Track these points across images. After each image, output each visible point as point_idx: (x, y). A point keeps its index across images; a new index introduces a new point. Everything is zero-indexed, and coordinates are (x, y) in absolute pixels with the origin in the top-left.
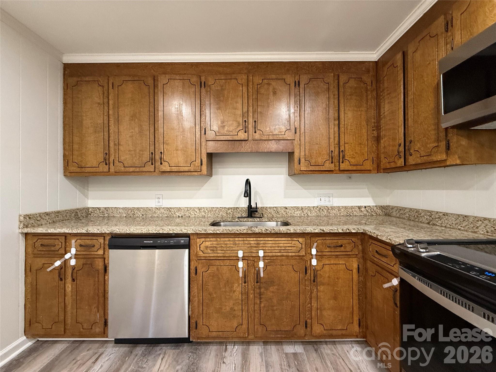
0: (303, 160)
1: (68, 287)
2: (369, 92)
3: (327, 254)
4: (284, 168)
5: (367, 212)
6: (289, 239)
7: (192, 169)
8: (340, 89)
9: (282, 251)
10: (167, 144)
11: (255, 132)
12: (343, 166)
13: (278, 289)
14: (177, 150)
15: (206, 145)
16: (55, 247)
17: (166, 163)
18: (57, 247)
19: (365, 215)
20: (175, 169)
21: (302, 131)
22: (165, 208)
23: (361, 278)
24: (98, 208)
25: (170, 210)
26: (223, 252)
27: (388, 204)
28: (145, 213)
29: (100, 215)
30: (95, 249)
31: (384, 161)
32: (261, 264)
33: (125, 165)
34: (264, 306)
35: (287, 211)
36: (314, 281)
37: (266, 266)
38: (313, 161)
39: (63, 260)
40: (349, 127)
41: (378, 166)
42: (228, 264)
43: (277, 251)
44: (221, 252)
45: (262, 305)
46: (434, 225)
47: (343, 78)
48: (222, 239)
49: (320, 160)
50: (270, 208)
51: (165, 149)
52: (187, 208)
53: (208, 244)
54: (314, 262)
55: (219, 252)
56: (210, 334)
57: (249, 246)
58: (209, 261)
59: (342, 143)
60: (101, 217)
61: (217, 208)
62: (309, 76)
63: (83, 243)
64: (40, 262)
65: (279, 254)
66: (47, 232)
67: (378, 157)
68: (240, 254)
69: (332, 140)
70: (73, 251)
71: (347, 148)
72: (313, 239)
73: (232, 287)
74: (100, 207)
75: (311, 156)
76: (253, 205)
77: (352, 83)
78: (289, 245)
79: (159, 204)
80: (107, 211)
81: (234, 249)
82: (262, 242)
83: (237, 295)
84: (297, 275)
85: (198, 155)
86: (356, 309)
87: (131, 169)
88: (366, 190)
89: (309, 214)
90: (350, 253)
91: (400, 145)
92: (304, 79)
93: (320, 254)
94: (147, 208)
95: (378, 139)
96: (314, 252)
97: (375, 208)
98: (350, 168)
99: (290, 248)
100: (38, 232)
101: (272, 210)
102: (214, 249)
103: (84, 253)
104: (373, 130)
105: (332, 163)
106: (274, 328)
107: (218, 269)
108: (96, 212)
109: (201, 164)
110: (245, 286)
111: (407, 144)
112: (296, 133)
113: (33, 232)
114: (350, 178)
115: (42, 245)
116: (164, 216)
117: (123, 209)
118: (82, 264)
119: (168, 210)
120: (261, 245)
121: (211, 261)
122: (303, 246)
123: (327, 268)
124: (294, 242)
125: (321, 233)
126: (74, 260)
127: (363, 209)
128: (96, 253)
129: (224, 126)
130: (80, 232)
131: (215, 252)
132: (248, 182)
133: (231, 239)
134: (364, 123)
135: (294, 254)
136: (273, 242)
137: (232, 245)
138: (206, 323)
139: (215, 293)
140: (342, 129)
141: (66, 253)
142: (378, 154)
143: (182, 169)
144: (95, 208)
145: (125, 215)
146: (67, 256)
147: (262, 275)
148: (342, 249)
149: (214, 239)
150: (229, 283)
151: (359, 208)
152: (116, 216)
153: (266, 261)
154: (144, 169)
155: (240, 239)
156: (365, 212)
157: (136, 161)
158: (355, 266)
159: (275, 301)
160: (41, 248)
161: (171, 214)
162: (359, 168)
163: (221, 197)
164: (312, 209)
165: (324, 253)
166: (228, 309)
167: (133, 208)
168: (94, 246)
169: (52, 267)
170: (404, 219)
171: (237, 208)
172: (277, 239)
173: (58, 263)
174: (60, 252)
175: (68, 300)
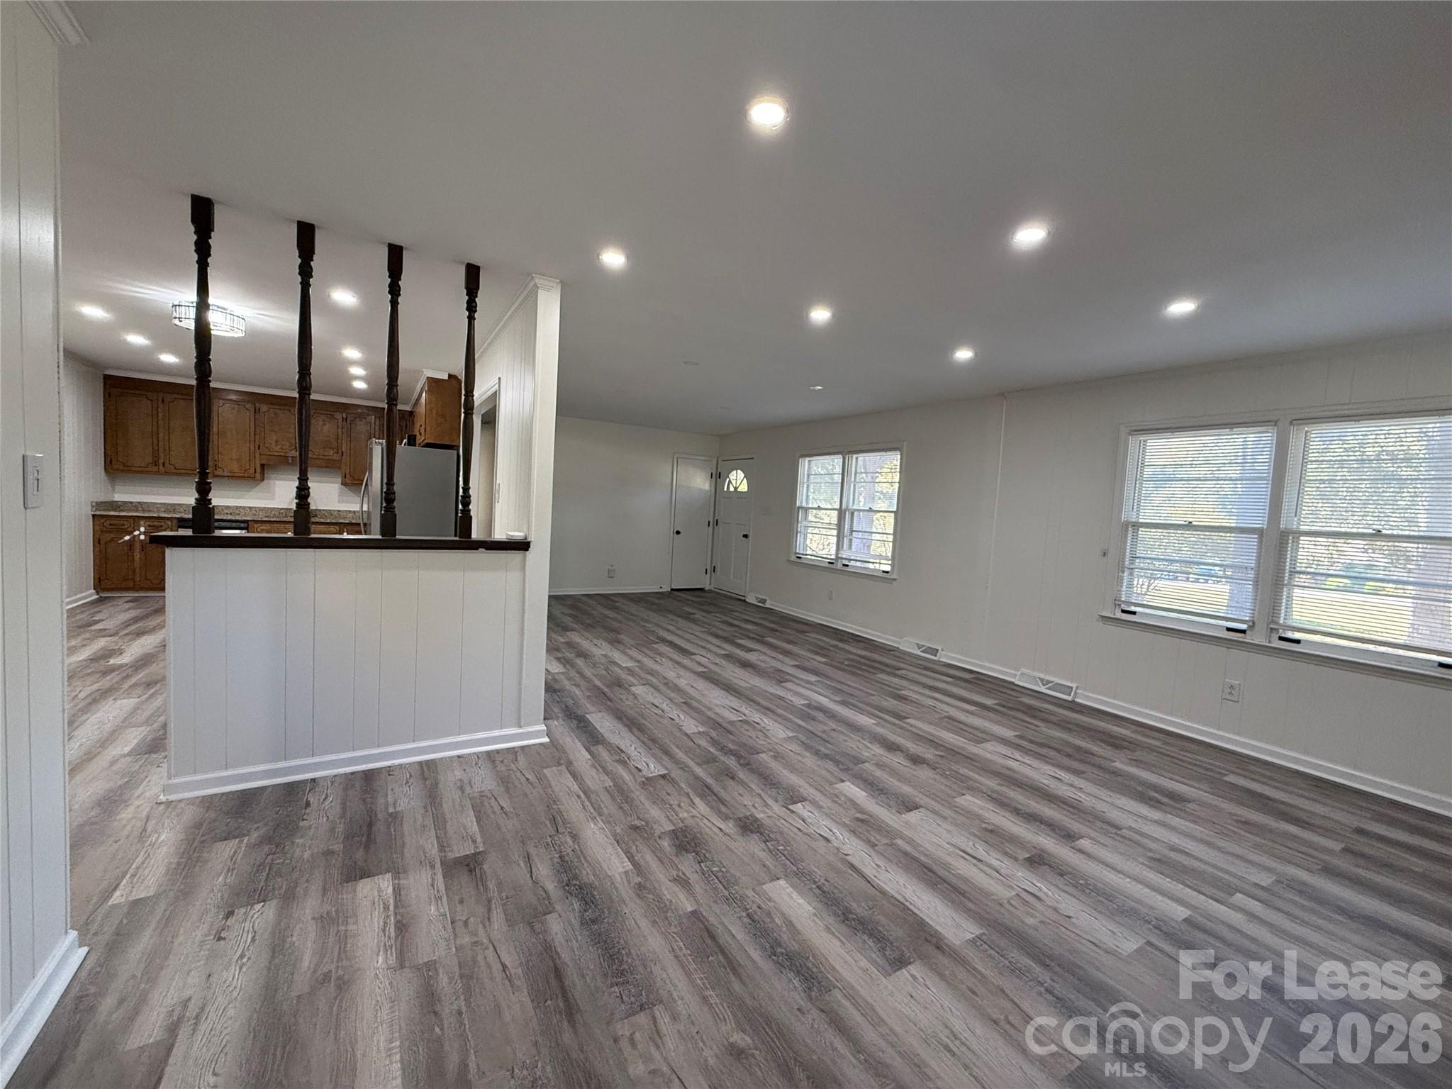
0: (348, 476)
1: (137, 555)
7: (246, 475)
14: (232, 459)
15: (260, 457)
16: (124, 526)
17: (220, 469)
18: (126, 527)
20: (230, 474)
33: (177, 467)
38: (356, 477)
39: (132, 535)
63: (151, 524)
64: (108, 536)
66: (120, 515)
70: (142, 529)
75: (355, 473)
85: (252, 465)
103: (153, 531)
109: (255, 472)
115: (110, 524)
118: (148, 539)
126: (143, 536)
129: (278, 445)
143: (236, 475)
146: (137, 533)
160: (109, 527)
169: (121, 541)
173: (127, 538)
174: (129, 530)
175: (137, 564)
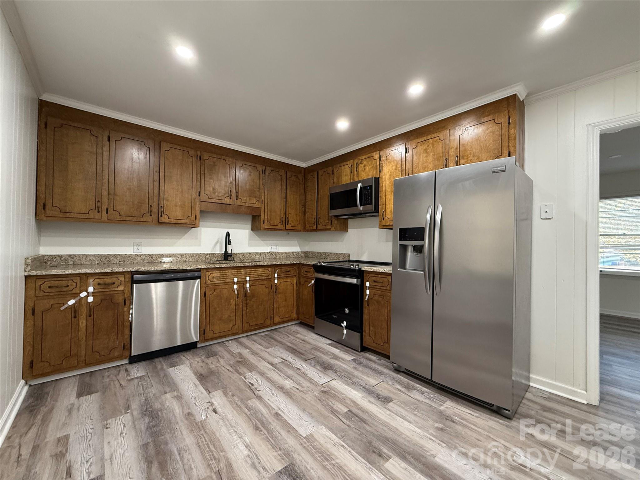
0: (266, 222)
1: (82, 323)
2: (301, 185)
3: (283, 276)
4: (248, 224)
5: (297, 255)
6: (263, 269)
7: (188, 222)
8: (287, 181)
9: (260, 276)
10: (168, 200)
11: (237, 200)
12: (288, 227)
13: (256, 299)
14: (176, 206)
15: (200, 204)
16: (69, 288)
17: (166, 216)
18: (70, 288)
19: (296, 258)
20: (173, 221)
21: (266, 202)
22: (147, 254)
23: (297, 288)
24: (59, 256)
25: (152, 256)
26: (224, 280)
27: (307, 251)
28: (123, 259)
29: (61, 264)
30: (115, 285)
31: (307, 226)
32: (248, 285)
33: (121, 214)
34: (249, 311)
35: (251, 255)
36: (276, 292)
37: (250, 286)
38: (272, 222)
39: (78, 298)
40: (291, 204)
41: (304, 228)
42: (227, 287)
43: (256, 277)
44: (223, 280)
45: (248, 310)
46: (327, 259)
47: (289, 174)
48: (224, 271)
49: (276, 223)
50: (239, 253)
51: (165, 204)
52: (170, 254)
53: (214, 275)
54: (276, 281)
55: (221, 280)
56: (214, 335)
57: (241, 274)
58: (214, 287)
59: (287, 213)
60: (63, 265)
61: (198, 254)
62: (271, 169)
63: (101, 282)
64: (47, 304)
65: (258, 278)
66: (64, 273)
67: (304, 223)
68: (236, 280)
69: (282, 210)
70: (91, 289)
71: (290, 216)
72: (276, 268)
73: (230, 301)
74: (61, 254)
75: (271, 219)
76: (229, 252)
77: (293, 178)
78: (264, 272)
79: (138, 251)
80: (73, 258)
81: (231, 277)
82: (248, 272)
83: (233, 306)
84: (267, 290)
85: (194, 212)
86: (295, 304)
87: (128, 219)
88: (297, 242)
89: (265, 258)
90: (293, 275)
91: (315, 219)
92: (268, 170)
93: (279, 276)
94: (126, 255)
95: (305, 213)
96: (276, 275)
97: (301, 253)
98: (291, 228)
99: (264, 274)
100: (52, 274)
101: (240, 255)
102: (218, 278)
103: (104, 290)
104: (302, 207)
105: (282, 224)
106: (254, 323)
107: (220, 291)
108: (54, 260)
109: (196, 219)
110: (238, 300)
111: (318, 219)
112: (262, 203)
113: (45, 274)
114: (288, 234)
115: (49, 287)
116: (145, 262)
117: (95, 256)
118: (100, 300)
119: (150, 256)
120: (248, 274)
121: (216, 286)
122: (271, 273)
123: (282, 284)
124: (266, 271)
125: (280, 264)
126: (92, 297)
127: (295, 254)
128: (116, 289)
129: (215, 192)
130: (104, 271)
131: (219, 280)
132: (228, 235)
133: (230, 271)
134: (298, 202)
135: (265, 278)
136: (255, 271)
137: (230, 275)
138: (211, 328)
139: (218, 307)
140: (288, 205)
141: (81, 293)
142: (304, 221)
143: (179, 222)
144: (54, 255)
145: (97, 262)
146: (83, 294)
147: (249, 291)
148: (289, 273)
149: (218, 272)
150: (228, 300)
151: (293, 253)
152: (85, 263)
153: (251, 283)
154: (142, 219)
155: (235, 271)
156: (296, 256)
157: (133, 211)
158: (295, 281)
159: (255, 307)
160: (49, 290)
161: (153, 260)
162: (295, 228)
163: (200, 245)
164: (266, 254)
165: (281, 276)
166: (226, 316)
167: (108, 255)
168: (114, 283)
169: (63, 307)
170: (315, 258)
171: (214, 254)
172: (257, 269)
173: (71, 302)
174: (74, 291)
175: (82, 334)
